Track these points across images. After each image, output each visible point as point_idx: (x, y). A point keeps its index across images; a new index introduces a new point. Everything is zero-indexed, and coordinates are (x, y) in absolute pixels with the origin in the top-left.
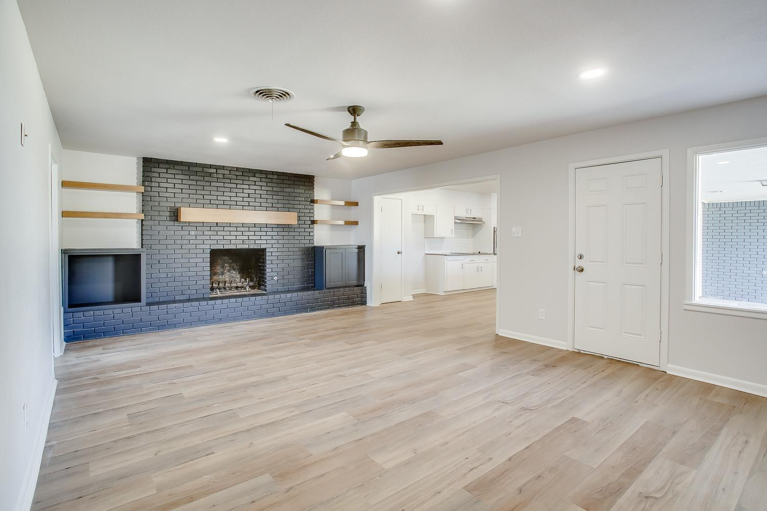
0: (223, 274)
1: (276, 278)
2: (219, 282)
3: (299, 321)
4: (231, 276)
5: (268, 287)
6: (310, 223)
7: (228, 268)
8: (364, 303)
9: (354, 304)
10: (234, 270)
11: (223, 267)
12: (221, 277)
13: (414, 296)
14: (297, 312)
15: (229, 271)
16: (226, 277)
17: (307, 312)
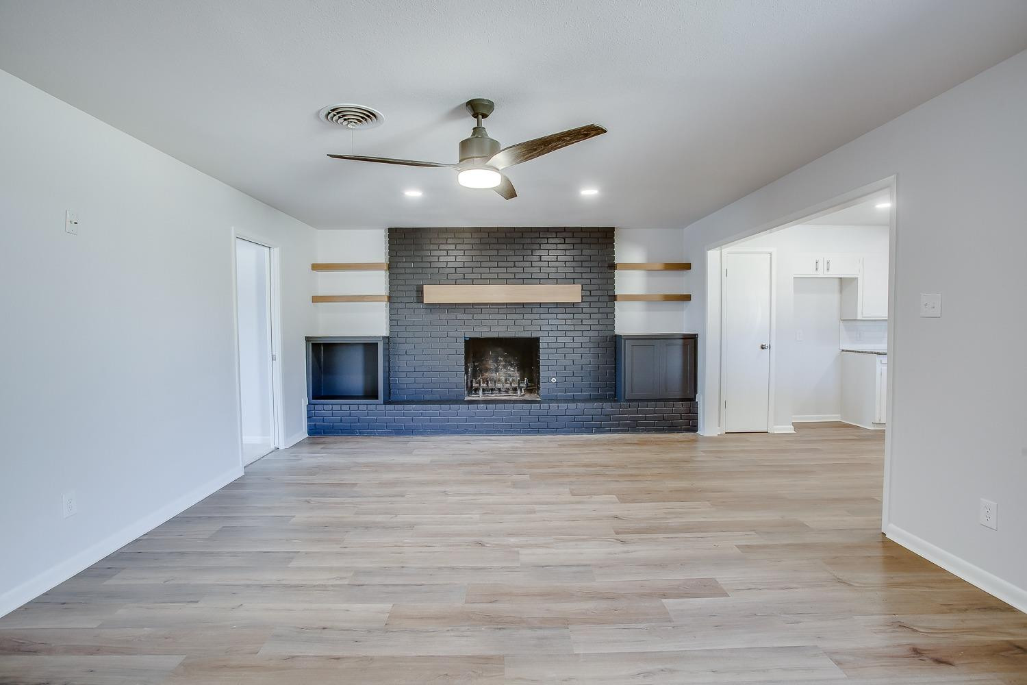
0: (497, 370)
1: (554, 380)
2: (487, 382)
3: (561, 446)
4: (504, 374)
5: (543, 391)
6: (607, 299)
7: (503, 363)
8: (693, 427)
9: (673, 428)
10: (512, 365)
11: (496, 361)
12: (494, 374)
13: (798, 426)
14: (574, 432)
15: (504, 367)
16: (501, 375)
17: (590, 432)
